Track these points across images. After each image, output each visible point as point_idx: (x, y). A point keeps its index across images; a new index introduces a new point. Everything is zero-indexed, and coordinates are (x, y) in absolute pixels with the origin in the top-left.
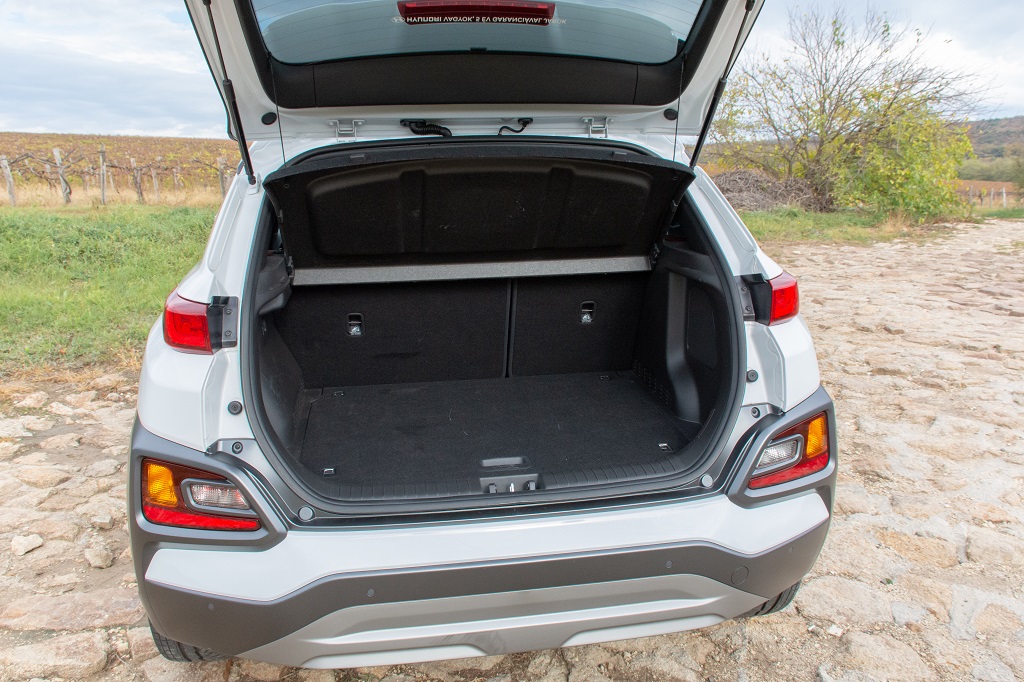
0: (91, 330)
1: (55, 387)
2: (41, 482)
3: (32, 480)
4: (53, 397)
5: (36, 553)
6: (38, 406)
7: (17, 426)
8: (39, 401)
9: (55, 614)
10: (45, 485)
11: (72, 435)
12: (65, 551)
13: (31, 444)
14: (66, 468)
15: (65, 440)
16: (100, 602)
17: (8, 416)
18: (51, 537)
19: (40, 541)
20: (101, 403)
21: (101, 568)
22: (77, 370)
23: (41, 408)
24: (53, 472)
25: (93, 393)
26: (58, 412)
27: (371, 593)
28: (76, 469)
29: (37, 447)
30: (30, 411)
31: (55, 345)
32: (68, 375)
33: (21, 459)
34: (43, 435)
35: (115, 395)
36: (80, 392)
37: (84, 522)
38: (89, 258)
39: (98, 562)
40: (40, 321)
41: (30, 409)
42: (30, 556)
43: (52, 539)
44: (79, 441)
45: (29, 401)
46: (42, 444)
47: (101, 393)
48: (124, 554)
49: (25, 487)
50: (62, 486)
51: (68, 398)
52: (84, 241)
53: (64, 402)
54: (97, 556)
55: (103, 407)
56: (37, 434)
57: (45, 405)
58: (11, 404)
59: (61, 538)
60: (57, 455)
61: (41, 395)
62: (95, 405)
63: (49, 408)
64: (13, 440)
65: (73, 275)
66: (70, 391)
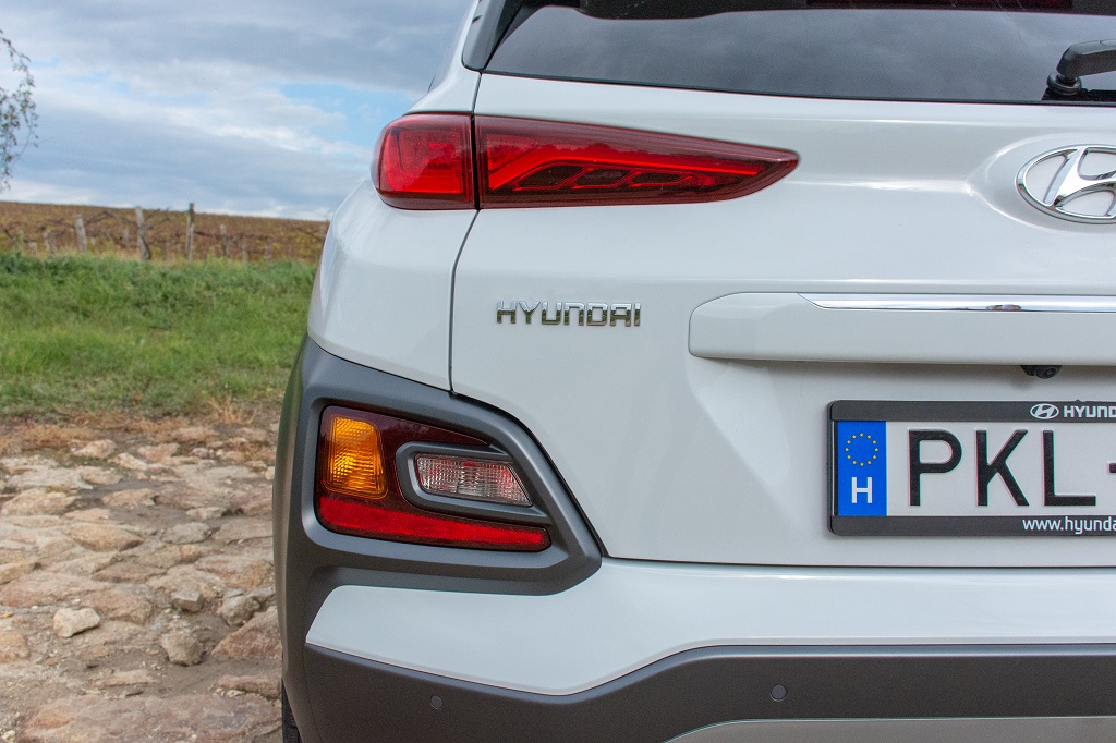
0: (172, 378)
1: (125, 437)
2: (102, 543)
3: (90, 540)
4: (122, 447)
5: (88, 637)
6: (102, 456)
7: (74, 476)
8: (104, 451)
9: (113, 727)
10: (107, 547)
11: (146, 491)
12: (132, 637)
13: (91, 498)
14: (137, 529)
15: (136, 497)
16: (184, 715)
17: (61, 464)
18: (111, 615)
19: (95, 619)
20: (184, 458)
21: (184, 665)
22: (154, 419)
23: (105, 460)
24: (118, 532)
25: (174, 447)
26: (127, 466)
27: (778, 693)
28: (150, 531)
29: (98, 503)
30: (92, 461)
31: (128, 390)
32: (144, 424)
33: (76, 514)
34: (108, 490)
35: (203, 450)
36: (157, 444)
37: (161, 599)
38: (173, 306)
39: (178, 654)
40: (111, 365)
41: (91, 459)
42: (79, 640)
43: (113, 619)
44: (155, 499)
45: (91, 450)
46: (106, 499)
47: (185, 447)
48: (218, 648)
49: (78, 549)
50: (129, 552)
51: (142, 450)
52: (168, 286)
53: (136, 455)
54: (180, 645)
55: (187, 463)
56: (99, 489)
57: (111, 456)
58: (68, 451)
59: (127, 618)
60: (123, 514)
61: (107, 443)
62: (177, 460)
63: (116, 460)
64: (67, 492)
65: (152, 322)
66: (145, 442)
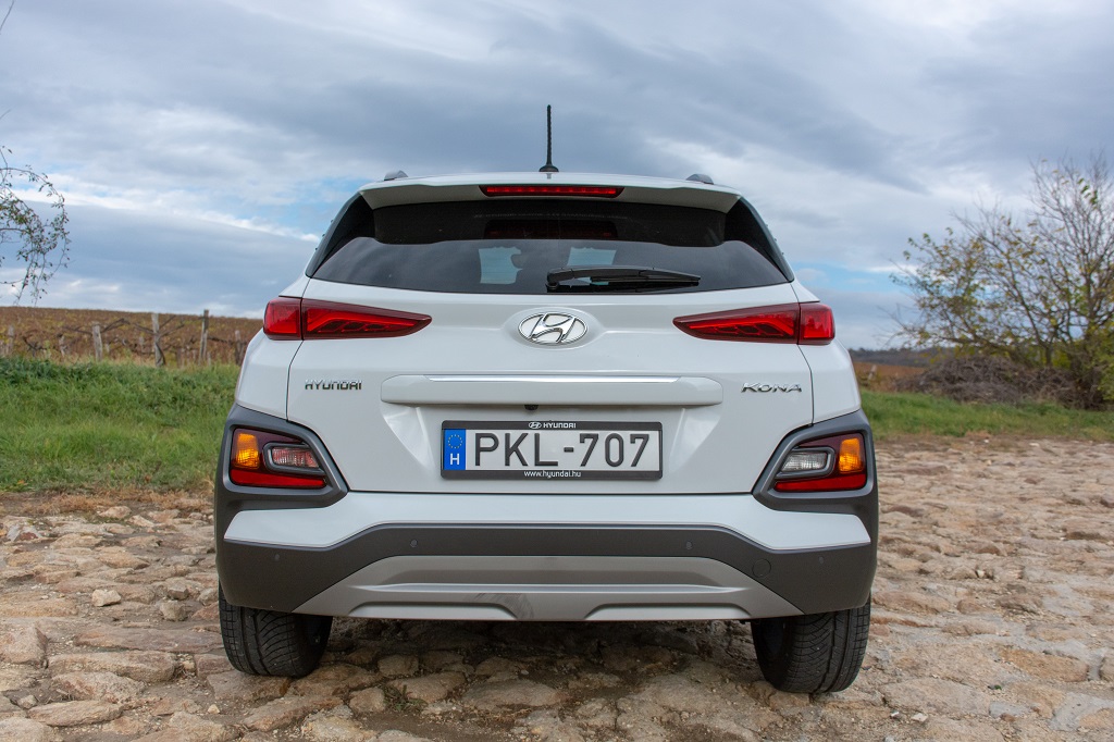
0: (178, 464)
1: (138, 504)
2: (121, 563)
3: (113, 561)
4: (135, 511)
5: (114, 607)
6: (120, 517)
7: (101, 528)
8: (121, 514)
9: (129, 638)
10: (125, 566)
11: (153, 537)
12: (140, 609)
13: (115, 541)
14: (146, 557)
15: (144, 541)
16: (172, 637)
17: (89, 521)
18: (128, 597)
19: (118, 598)
20: (183, 520)
21: (173, 621)
22: (162, 493)
23: (123, 520)
24: (136, 559)
25: (176, 512)
26: (140, 524)
27: (414, 543)
28: (155, 558)
29: (118, 543)
30: (113, 520)
31: (141, 472)
32: (153, 495)
33: (102, 548)
34: (126, 537)
35: (198, 514)
36: (163, 510)
37: (160, 592)
38: (182, 407)
39: (171, 615)
40: (127, 454)
41: (112, 519)
42: (107, 609)
43: (129, 600)
44: (159, 543)
45: (111, 512)
46: (123, 542)
47: (184, 512)
48: (196, 614)
49: (105, 567)
50: (140, 571)
51: (151, 514)
52: (179, 389)
53: (146, 517)
54: (171, 609)
55: (185, 523)
56: (117, 536)
57: (126, 517)
58: (94, 513)
59: (138, 600)
60: (136, 550)
61: (124, 508)
62: (177, 520)
63: (131, 520)
64: (97, 536)
65: (163, 421)
66: (153, 509)
